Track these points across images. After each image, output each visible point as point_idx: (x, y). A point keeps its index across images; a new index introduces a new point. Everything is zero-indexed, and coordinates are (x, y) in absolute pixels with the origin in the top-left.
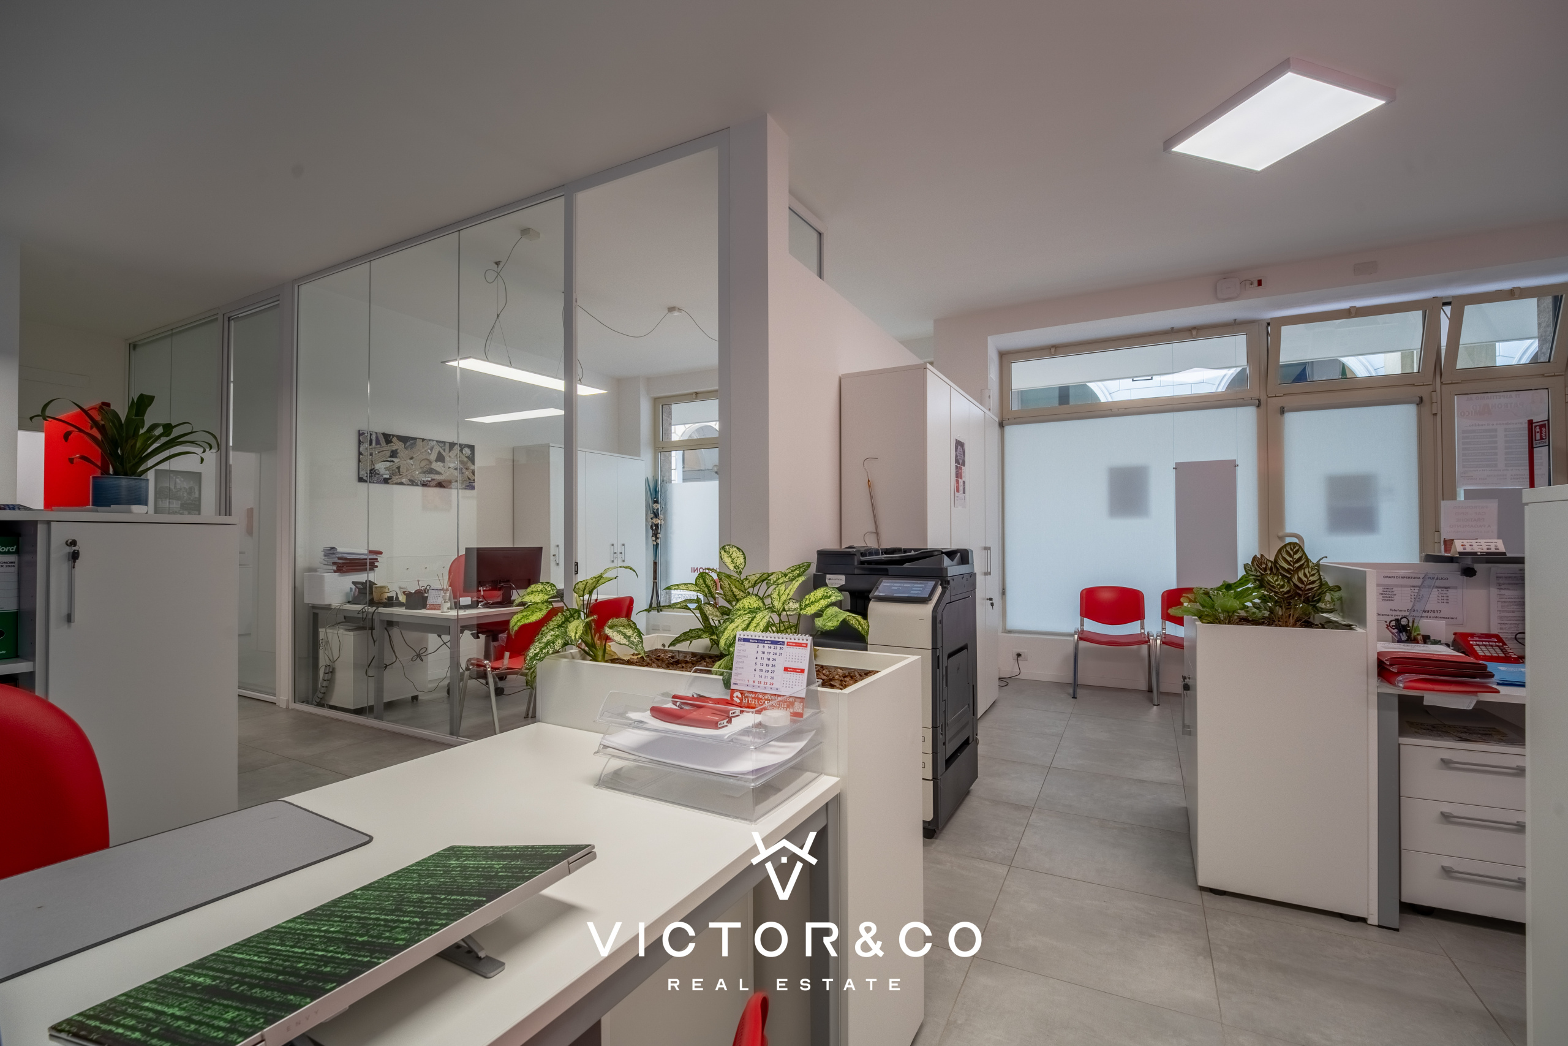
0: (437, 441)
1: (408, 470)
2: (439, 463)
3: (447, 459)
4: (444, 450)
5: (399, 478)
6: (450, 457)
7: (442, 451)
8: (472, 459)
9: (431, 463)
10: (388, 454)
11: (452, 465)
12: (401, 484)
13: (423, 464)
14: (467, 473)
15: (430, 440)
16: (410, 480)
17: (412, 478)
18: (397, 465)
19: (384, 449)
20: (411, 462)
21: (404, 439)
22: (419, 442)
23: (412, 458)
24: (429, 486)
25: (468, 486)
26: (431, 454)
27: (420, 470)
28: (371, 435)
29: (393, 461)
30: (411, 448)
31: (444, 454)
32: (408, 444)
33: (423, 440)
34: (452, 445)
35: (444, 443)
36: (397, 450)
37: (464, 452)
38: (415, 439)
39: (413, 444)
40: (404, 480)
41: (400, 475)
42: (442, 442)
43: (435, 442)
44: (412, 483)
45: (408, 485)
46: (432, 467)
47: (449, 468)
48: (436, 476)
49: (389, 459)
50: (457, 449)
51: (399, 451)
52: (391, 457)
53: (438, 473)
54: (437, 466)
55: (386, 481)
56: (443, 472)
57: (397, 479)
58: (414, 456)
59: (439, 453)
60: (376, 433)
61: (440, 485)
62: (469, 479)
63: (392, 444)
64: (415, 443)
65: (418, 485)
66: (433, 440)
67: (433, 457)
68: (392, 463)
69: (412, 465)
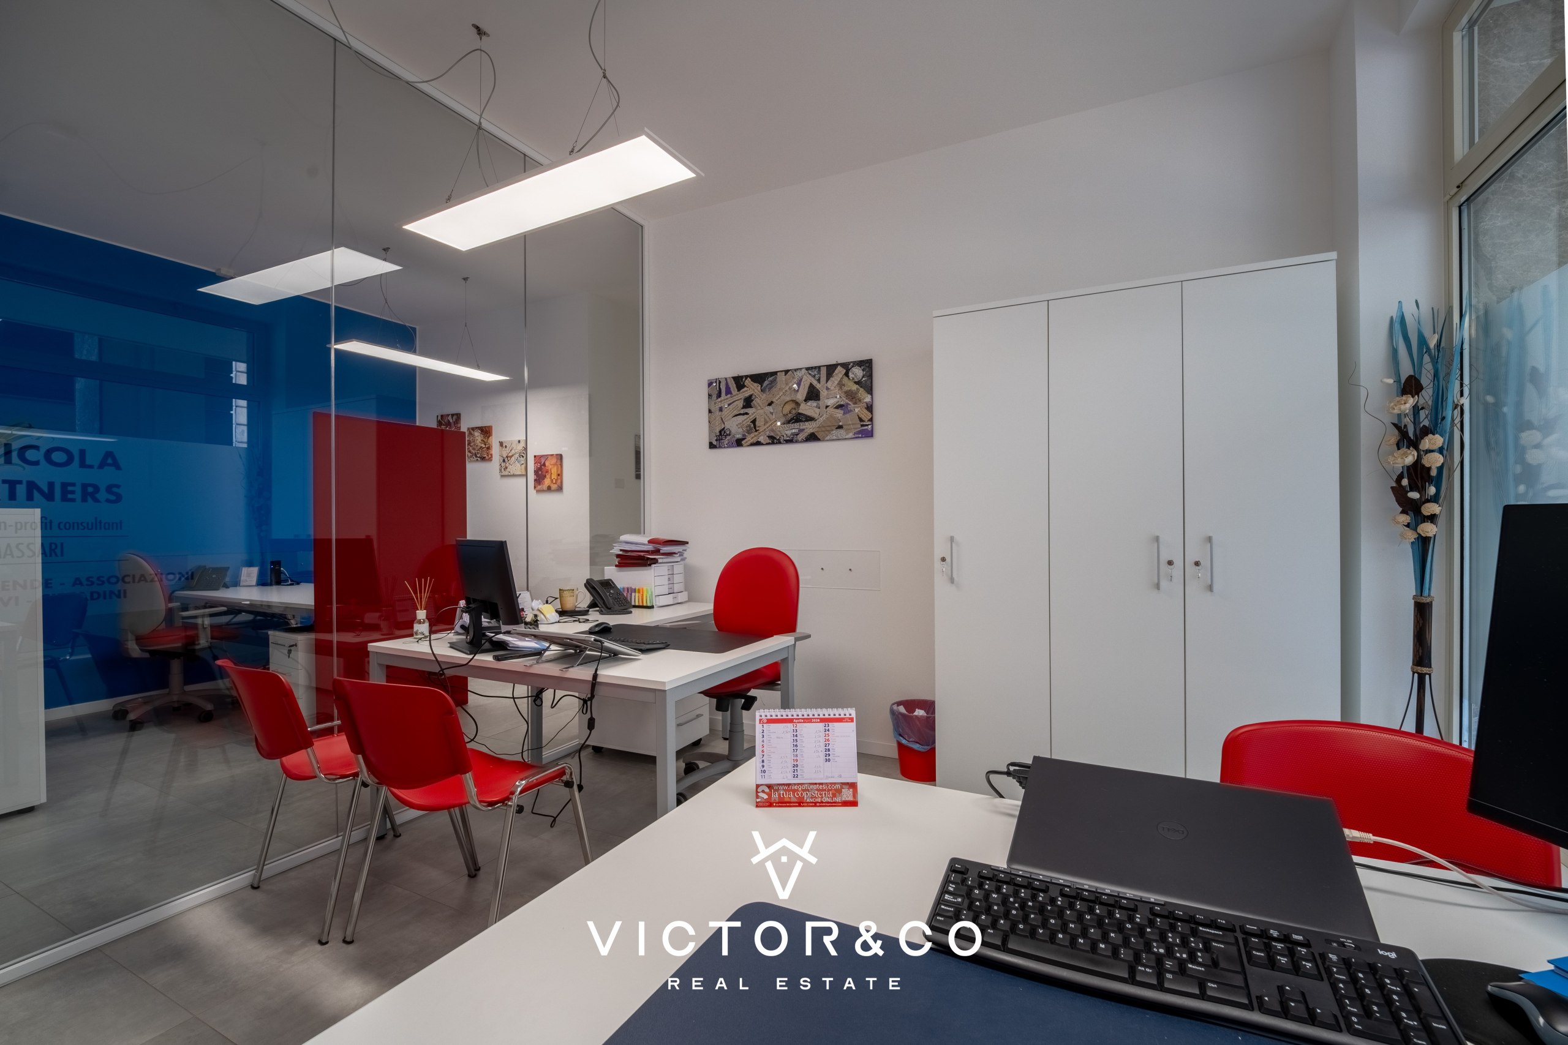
0: (808, 369)
1: (766, 422)
2: (810, 403)
3: (823, 393)
4: (819, 381)
5: (755, 436)
6: (827, 389)
7: (815, 383)
8: (867, 385)
9: (798, 404)
10: (741, 404)
11: (831, 402)
12: (758, 443)
13: (788, 408)
14: (857, 410)
15: (796, 370)
16: (770, 437)
17: (772, 434)
18: (752, 418)
19: (735, 398)
20: (771, 409)
21: (759, 378)
22: (781, 377)
23: (770, 404)
24: (797, 442)
25: (859, 432)
26: (798, 391)
27: (783, 419)
28: (720, 382)
29: (747, 414)
30: (770, 389)
31: (818, 386)
32: (766, 383)
33: (787, 372)
34: (831, 369)
35: (819, 368)
36: (751, 396)
37: (851, 375)
38: (775, 373)
39: (772, 382)
40: (761, 439)
41: (756, 431)
42: (815, 368)
43: (804, 371)
44: (774, 440)
45: (767, 444)
46: (800, 411)
47: (827, 407)
48: (806, 423)
49: (742, 411)
50: (840, 371)
51: (753, 397)
52: (744, 407)
53: (810, 419)
54: (807, 409)
55: (739, 443)
56: (816, 416)
57: (753, 438)
58: (774, 400)
59: (811, 386)
60: (726, 379)
61: (813, 438)
62: (861, 420)
63: (745, 389)
64: (775, 380)
65: (780, 443)
66: (801, 369)
67: (801, 396)
68: (746, 417)
69: (772, 413)
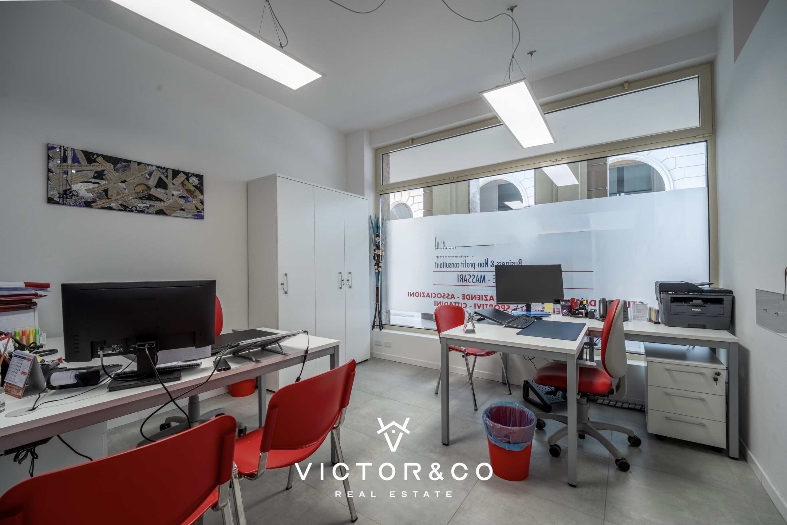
0: (157, 167)
1: (118, 194)
2: (159, 190)
3: (170, 186)
4: (167, 177)
5: (107, 202)
6: (173, 184)
7: (164, 178)
8: (200, 188)
9: (149, 188)
10: (92, 174)
11: (176, 193)
12: (110, 208)
13: (140, 189)
14: (194, 202)
15: (148, 165)
16: (122, 205)
17: (124, 204)
18: (104, 188)
19: (86, 168)
20: (124, 185)
21: (114, 161)
22: (134, 166)
23: (124, 182)
24: (147, 213)
25: (196, 215)
26: (149, 179)
27: (136, 196)
28: (65, 150)
29: (98, 183)
30: (123, 171)
31: (166, 180)
32: (119, 166)
33: (139, 164)
34: (176, 173)
35: (167, 169)
36: (103, 171)
37: (190, 181)
38: (129, 161)
39: (125, 166)
40: (113, 205)
41: (108, 198)
42: (164, 168)
43: (154, 168)
44: (125, 208)
45: (119, 210)
46: (151, 193)
47: (173, 195)
48: (156, 202)
49: (92, 180)
50: (182, 177)
51: (106, 172)
52: (94, 177)
53: (161, 200)
54: (159, 192)
55: (88, 204)
56: (164, 199)
57: (104, 203)
58: (127, 180)
59: (160, 179)
60: (74, 150)
61: (161, 212)
62: (197, 208)
63: (97, 164)
64: (129, 166)
65: (132, 211)
66: (152, 165)
67: (152, 182)
68: (96, 185)
69: (125, 189)
